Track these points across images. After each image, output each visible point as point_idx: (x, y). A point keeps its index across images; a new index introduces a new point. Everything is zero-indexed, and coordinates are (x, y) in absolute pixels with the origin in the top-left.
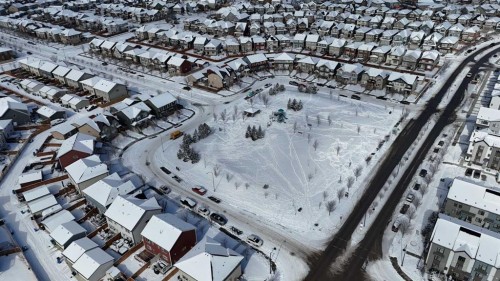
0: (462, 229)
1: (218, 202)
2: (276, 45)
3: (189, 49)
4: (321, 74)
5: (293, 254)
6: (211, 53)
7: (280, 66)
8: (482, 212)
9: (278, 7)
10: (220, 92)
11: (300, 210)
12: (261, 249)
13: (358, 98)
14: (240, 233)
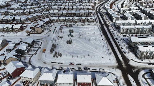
0: (144, 46)
1: (80, 64)
2: (45, 15)
3: (13, 22)
4: (68, 21)
5: (113, 69)
6: (24, 22)
7: (54, 21)
8: (139, 42)
9: (32, 3)
10: (42, 33)
11: (103, 57)
12: (105, 71)
13: (84, 26)
14: (96, 70)
